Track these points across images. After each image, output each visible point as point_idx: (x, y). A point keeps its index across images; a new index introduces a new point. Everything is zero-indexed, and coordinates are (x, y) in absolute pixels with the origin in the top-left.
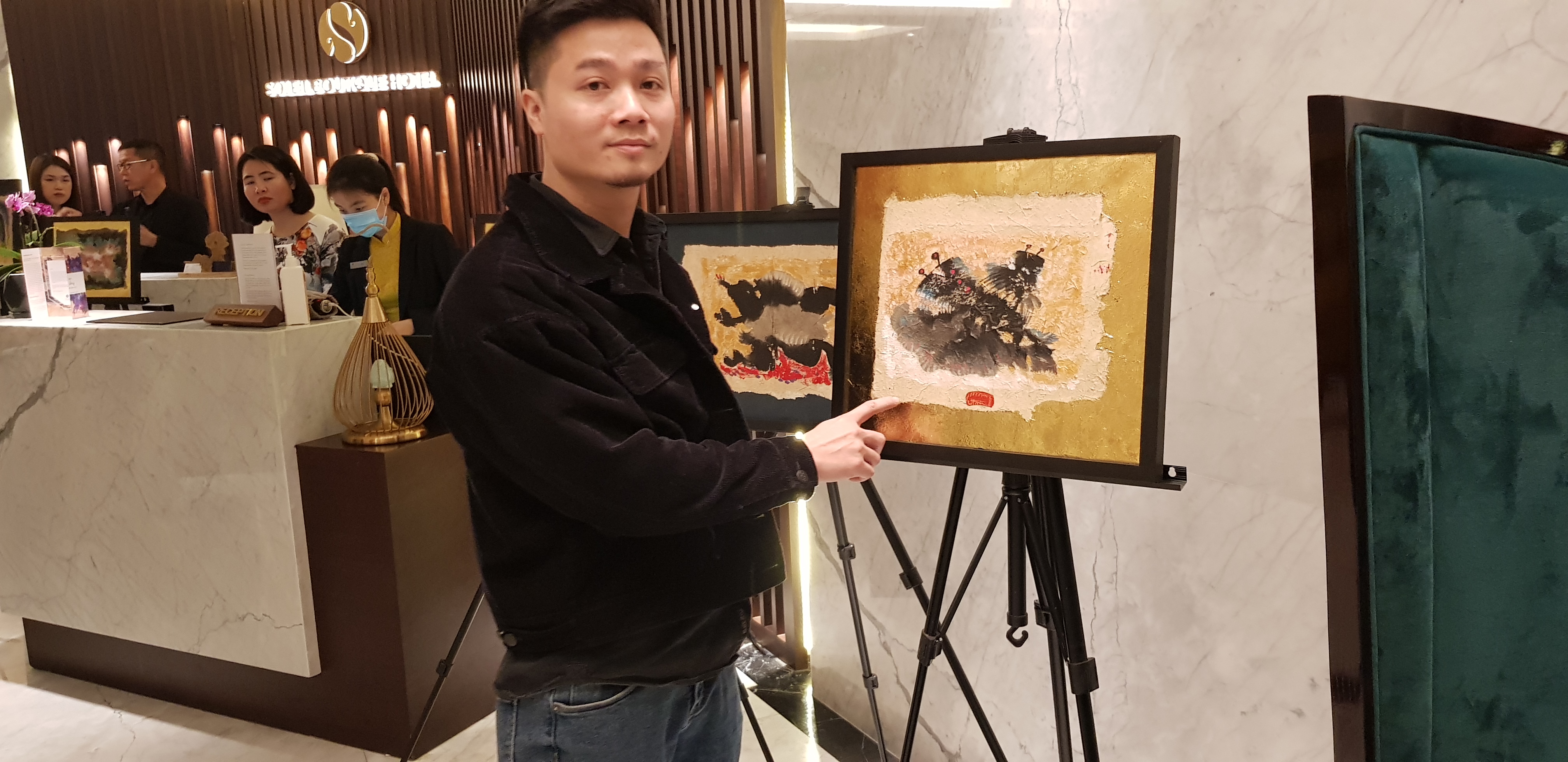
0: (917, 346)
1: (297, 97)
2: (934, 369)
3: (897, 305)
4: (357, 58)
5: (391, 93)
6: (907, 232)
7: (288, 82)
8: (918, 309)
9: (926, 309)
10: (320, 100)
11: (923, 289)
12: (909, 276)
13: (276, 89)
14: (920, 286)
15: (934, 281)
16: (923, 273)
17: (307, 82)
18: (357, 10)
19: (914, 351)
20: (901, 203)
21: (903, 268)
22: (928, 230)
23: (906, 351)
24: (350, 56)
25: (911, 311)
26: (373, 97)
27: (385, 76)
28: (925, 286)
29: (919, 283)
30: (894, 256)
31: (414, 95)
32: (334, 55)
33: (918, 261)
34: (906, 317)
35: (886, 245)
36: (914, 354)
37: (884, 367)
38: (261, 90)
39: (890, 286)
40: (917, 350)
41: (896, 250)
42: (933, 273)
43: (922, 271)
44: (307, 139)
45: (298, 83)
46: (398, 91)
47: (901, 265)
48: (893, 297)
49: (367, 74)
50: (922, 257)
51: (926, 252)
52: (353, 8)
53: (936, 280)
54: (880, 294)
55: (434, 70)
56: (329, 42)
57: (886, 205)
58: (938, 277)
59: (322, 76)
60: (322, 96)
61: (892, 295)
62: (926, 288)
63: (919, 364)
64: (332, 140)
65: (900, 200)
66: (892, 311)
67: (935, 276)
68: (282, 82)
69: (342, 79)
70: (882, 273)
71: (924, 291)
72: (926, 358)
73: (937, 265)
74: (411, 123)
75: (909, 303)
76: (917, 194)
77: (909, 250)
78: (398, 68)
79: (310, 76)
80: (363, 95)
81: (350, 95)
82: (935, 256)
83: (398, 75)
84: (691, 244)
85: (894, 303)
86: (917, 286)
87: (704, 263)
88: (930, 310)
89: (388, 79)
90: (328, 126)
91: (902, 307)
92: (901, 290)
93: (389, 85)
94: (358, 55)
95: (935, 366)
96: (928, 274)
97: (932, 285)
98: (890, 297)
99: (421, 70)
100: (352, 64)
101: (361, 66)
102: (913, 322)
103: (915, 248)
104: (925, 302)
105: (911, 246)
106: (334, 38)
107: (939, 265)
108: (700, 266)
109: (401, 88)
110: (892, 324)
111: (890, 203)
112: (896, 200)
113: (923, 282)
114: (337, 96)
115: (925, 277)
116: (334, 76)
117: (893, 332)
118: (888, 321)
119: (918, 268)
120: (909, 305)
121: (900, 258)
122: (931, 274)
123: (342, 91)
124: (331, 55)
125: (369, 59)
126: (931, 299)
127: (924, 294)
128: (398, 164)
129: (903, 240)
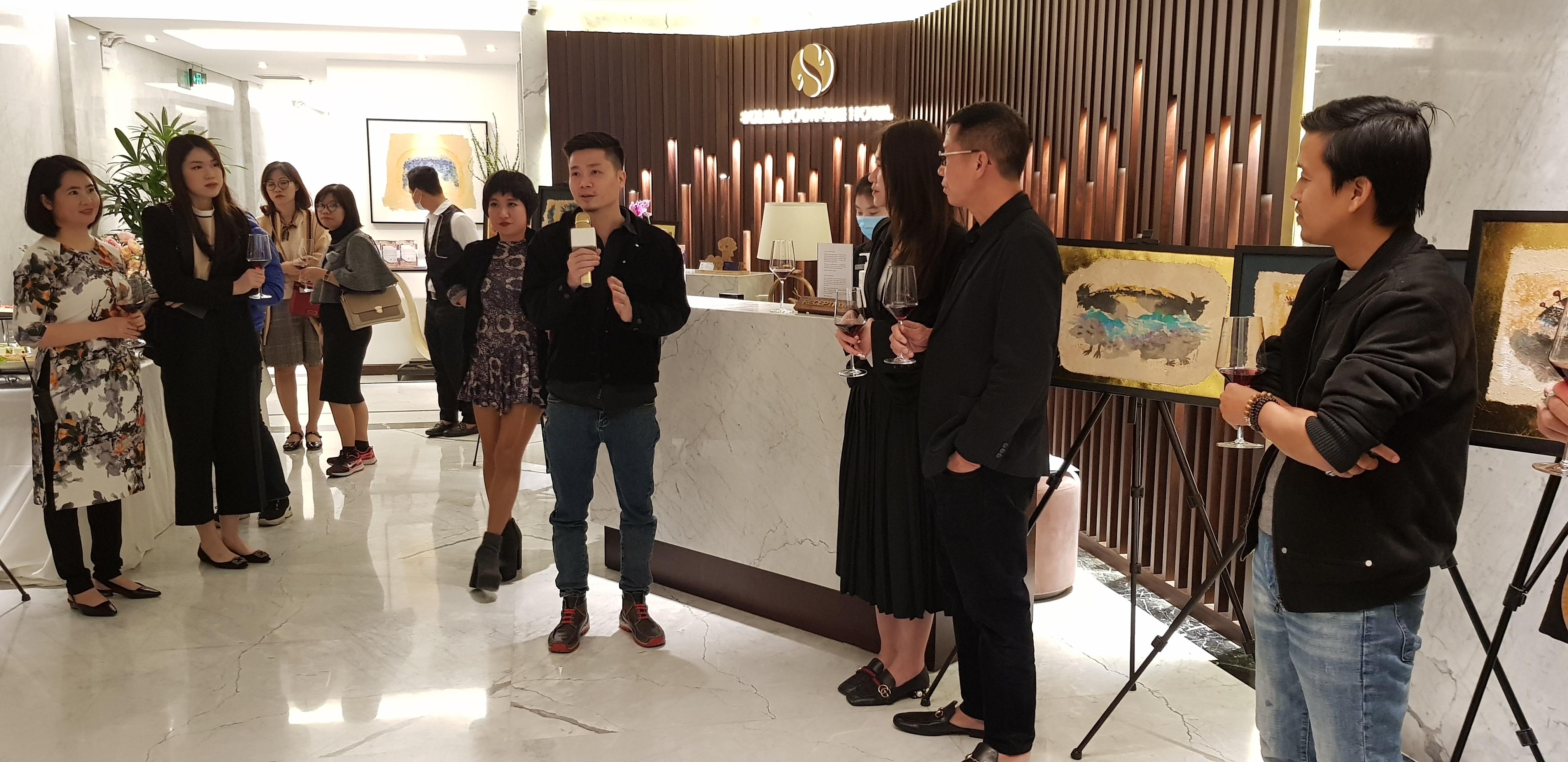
0: (1534, 361)
1: (766, 125)
2: (1548, 380)
3: (1517, 329)
4: (821, 93)
5: (848, 123)
6: (1531, 273)
7: (760, 110)
8: (1537, 333)
9: (1545, 334)
10: (785, 128)
11: (1543, 318)
12: (1530, 308)
13: (748, 117)
14: (1541, 316)
15: (1554, 313)
16: (1544, 306)
17: (776, 111)
18: (826, 51)
19: (1530, 365)
20: (1527, 251)
21: (1525, 301)
22: (1551, 273)
23: (1523, 365)
24: (817, 90)
25: (1530, 335)
26: (832, 127)
27: (844, 108)
28: (1545, 316)
29: (1540, 313)
30: (1517, 291)
31: (867, 126)
32: (802, 89)
33: (1540, 296)
34: (1525, 339)
35: (1510, 283)
36: (1530, 368)
37: (1500, 377)
38: (735, 117)
39: (1510, 314)
40: (1533, 365)
41: (1519, 286)
42: (1554, 306)
43: (1543, 305)
44: (769, 160)
45: (768, 112)
46: (854, 122)
47: (1523, 298)
48: (1513, 323)
49: (829, 106)
50: (1544, 293)
51: (1548, 290)
52: (823, 49)
53: (1556, 312)
54: (1501, 320)
55: (890, 105)
56: (799, 79)
57: (1512, 251)
58: (1558, 310)
59: (789, 107)
60: (788, 125)
61: (1513, 321)
62: (1546, 317)
63: (1534, 376)
64: (791, 161)
65: (1527, 248)
66: (1512, 334)
67: (1555, 309)
68: (755, 111)
69: (808, 110)
70: (1504, 304)
71: (1544, 320)
72: (1541, 372)
73: (1558, 300)
74: (862, 150)
75: (1528, 328)
76: (1541, 245)
77: (1532, 287)
78: (856, 102)
79: (780, 107)
80: (823, 125)
81: (812, 125)
82: (1557, 294)
83: (857, 108)
84: (1265, 271)
85: (1513, 327)
86: (1537, 315)
87: (1276, 288)
88: (1548, 335)
89: (847, 111)
90: (789, 150)
91: (1522, 331)
92: (1522, 318)
93: (847, 117)
94: (823, 90)
95: (1549, 378)
96: (1548, 307)
97: (1552, 315)
98: (1510, 323)
99: (878, 104)
100: (816, 97)
101: (824, 100)
102: (1532, 343)
103: (1538, 286)
104: (1544, 328)
105: (1534, 284)
106: (804, 74)
107: (1560, 301)
108: (1272, 289)
109: (857, 120)
110: (1510, 343)
111: (1516, 250)
112: (1523, 248)
113: (1544, 313)
114: (800, 125)
115: (1545, 309)
116: (800, 107)
117: (1511, 349)
118: (1507, 341)
119: (1540, 301)
120: (1528, 330)
121: (1523, 293)
122: (1552, 307)
123: (805, 121)
124: (800, 89)
125: (832, 93)
126: (1550, 326)
127: (1544, 322)
128: (846, 185)
129: (1525, 279)
